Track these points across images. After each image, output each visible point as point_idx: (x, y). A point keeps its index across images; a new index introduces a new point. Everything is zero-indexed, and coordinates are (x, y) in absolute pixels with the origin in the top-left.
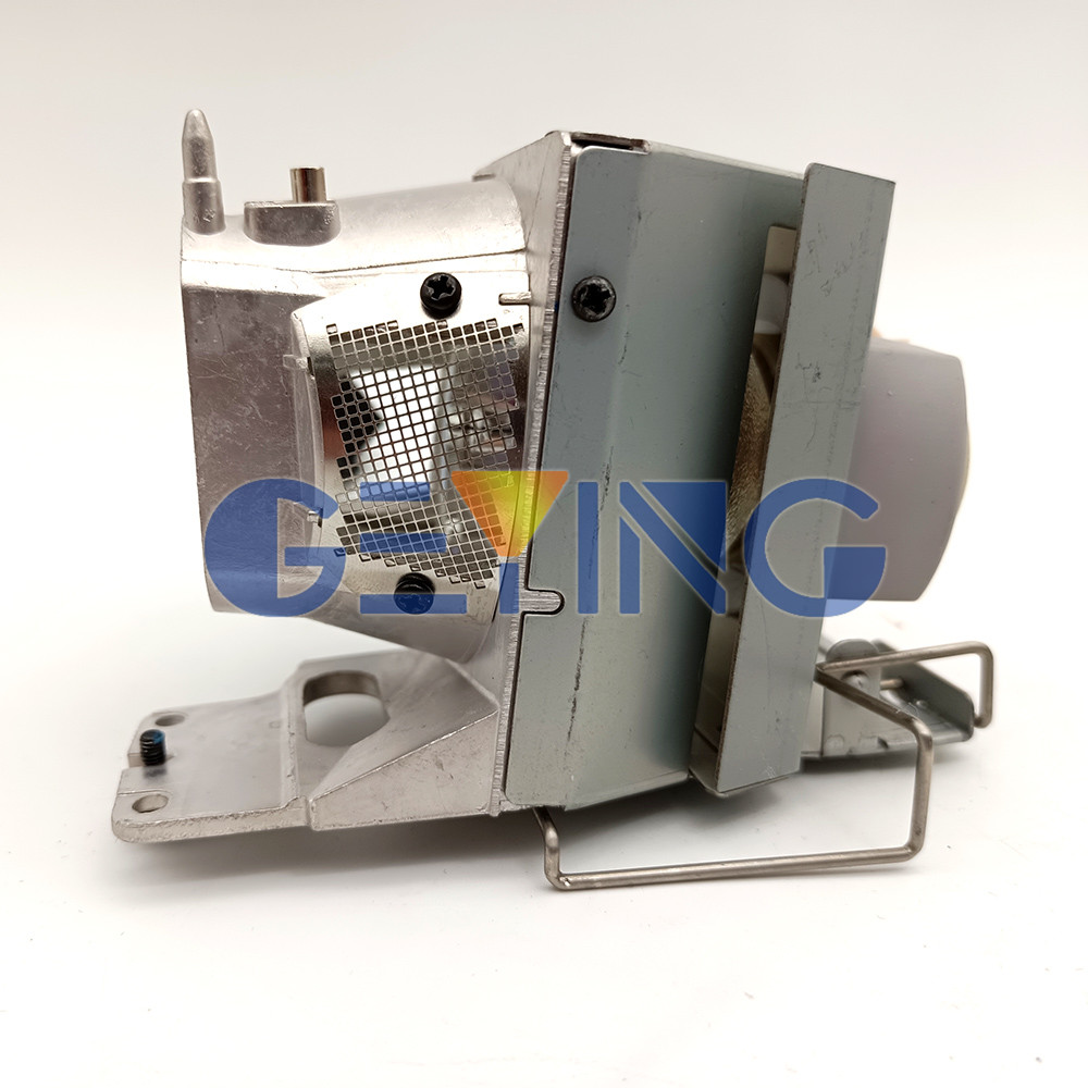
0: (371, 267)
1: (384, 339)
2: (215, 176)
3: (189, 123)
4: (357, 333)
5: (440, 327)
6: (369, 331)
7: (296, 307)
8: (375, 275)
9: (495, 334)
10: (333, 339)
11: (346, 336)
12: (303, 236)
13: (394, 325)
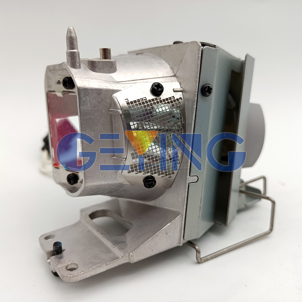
0: (133, 80)
1: (143, 103)
2: (77, 49)
3: (69, 31)
4: (135, 101)
5: (159, 99)
6: (139, 101)
7: (114, 94)
8: (136, 83)
9: (175, 101)
10: (128, 103)
11: (132, 103)
12: (108, 70)
13: (145, 98)
